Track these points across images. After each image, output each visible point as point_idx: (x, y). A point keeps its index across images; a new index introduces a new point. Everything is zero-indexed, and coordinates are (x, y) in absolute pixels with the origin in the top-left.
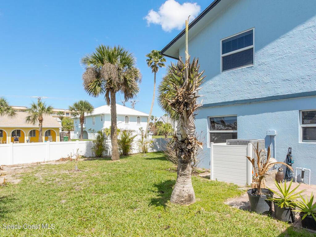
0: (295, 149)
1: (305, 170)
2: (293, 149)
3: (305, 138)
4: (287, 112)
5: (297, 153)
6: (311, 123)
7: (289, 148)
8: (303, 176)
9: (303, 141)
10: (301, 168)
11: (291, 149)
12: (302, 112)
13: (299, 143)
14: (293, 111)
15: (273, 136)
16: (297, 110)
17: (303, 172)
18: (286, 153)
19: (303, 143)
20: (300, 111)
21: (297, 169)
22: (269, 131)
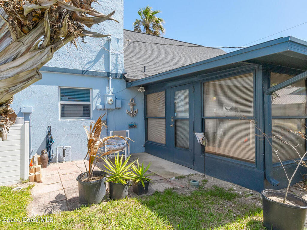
0: (55, 127)
1: (66, 148)
2: (53, 127)
3: (63, 115)
4: (46, 87)
5: (57, 131)
6: (69, 100)
7: (48, 127)
8: (65, 155)
9: (61, 119)
10: (62, 147)
11: (50, 128)
12: (61, 88)
13: (59, 120)
14: (53, 86)
15: (29, 113)
16: (57, 85)
17: (64, 150)
18: (44, 132)
19: (61, 120)
20: (59, 87)
21: (58, 148)
22: (24, 107)
